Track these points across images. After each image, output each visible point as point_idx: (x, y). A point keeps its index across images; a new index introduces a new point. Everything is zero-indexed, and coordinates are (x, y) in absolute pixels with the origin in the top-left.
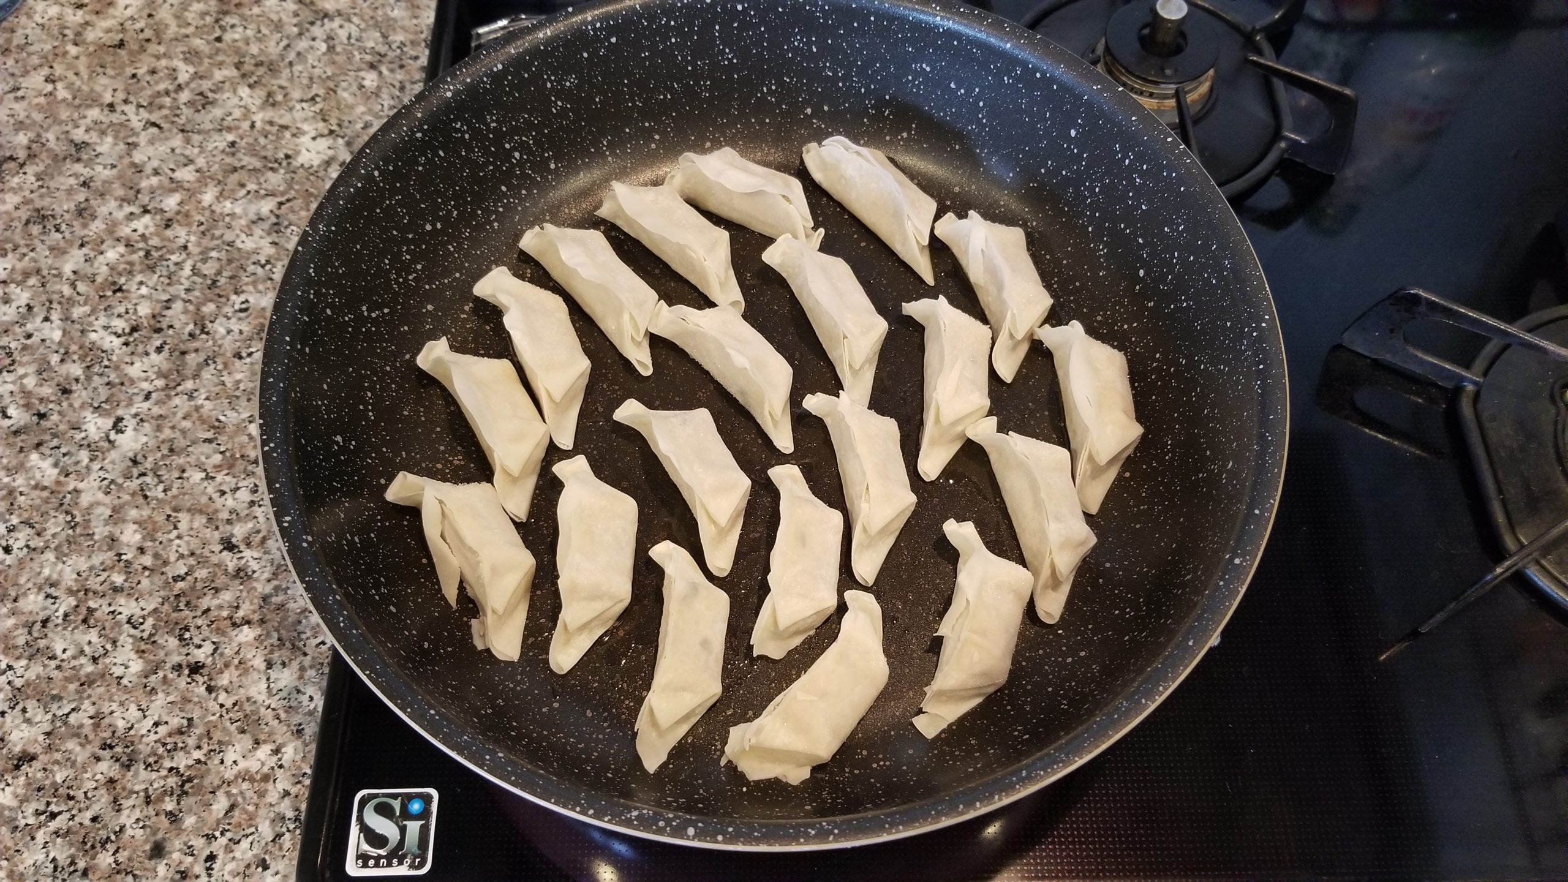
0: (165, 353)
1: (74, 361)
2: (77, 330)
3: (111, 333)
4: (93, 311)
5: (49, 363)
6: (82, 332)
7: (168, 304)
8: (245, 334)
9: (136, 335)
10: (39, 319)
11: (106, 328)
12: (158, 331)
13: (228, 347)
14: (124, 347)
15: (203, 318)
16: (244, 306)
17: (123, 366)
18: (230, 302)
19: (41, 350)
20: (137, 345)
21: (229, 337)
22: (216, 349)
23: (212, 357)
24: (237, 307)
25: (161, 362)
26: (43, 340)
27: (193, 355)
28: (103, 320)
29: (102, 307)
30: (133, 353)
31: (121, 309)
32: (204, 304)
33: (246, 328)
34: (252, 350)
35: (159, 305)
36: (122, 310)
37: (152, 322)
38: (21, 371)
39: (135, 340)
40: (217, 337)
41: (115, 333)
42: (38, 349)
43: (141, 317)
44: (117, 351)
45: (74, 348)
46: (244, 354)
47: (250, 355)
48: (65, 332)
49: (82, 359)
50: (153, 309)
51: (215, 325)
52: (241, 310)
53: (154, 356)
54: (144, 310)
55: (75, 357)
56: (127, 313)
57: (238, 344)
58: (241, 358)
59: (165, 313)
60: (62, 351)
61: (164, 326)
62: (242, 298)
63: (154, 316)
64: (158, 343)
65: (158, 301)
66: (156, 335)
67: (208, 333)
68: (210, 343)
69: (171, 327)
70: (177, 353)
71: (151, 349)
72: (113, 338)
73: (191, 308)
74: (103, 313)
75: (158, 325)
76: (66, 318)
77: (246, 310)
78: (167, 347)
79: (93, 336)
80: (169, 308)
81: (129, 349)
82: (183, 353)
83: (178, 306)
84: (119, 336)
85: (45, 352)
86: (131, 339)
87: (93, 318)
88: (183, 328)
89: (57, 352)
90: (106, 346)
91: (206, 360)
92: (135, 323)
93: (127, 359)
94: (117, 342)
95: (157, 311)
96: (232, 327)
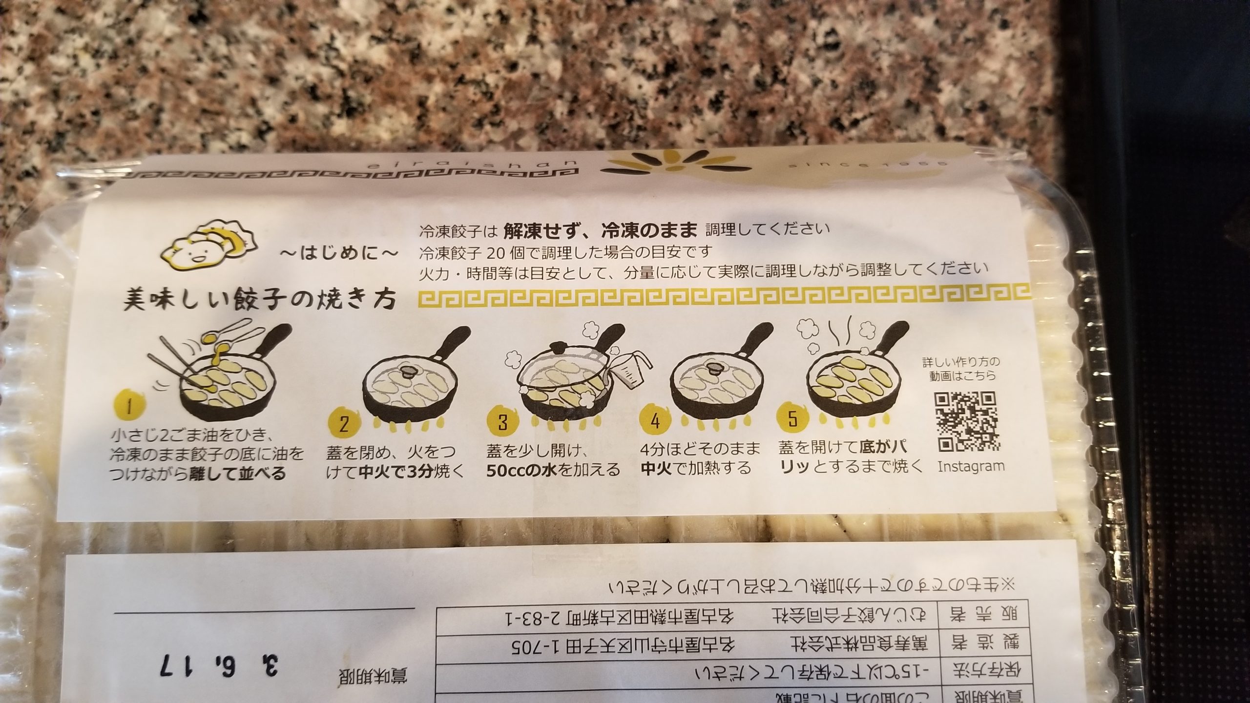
0: (725, 113)
1: (589, 115)
2: (584, 61)
3: (636, 71)
4: (603, 31)
5: (552, 114)
6: (592, 64)
7: (714, 27)
8: (841, 88)
9: (675, 77)
10: (522, 39)
11: (628, 61)
12: (708, 72)
13: (819, 110)
14: (661, 98)
15: (772, 54)
16: (831, 40)
17: (666, 129)
18: (809, 32)
19: (535, 92)
20: (679, 96)
21: (818, 92)
22: (802, 110)
23: (797, 123)
24: (820, 40)
25: (721, 126)
26: (536, 76)
27: (769, 118)
28: (619, 49)
29: (614, 25)
30: (676, 109)
31: (645, 31)
32: (771, 33)
33: (841, 79)
34: (858, 115)
35: (701, 30)
36: (647, 33)
37: (696, 57)
38: (513, 125)
39: (675, 86)
40: (800, 89)
41: (644, 72)
42: (530, 89)
43: (677, 47)
44: (651, 103)
45: (585, 92)
46: (846, 123)
47: (855, 123)
48: (567, 66)
49: (602, 110)
50: (694, 36)
51: (794, 68)
52: (828, 47)
53: (709, 115)
54: (680, 34)
55: (591, 108)
56: (654, 37)
57: (833, 104)
58: (841, 128)
59: (712, 42)
60: (568, 95)
61: (716, 66)
62: (826, 26)
63: (697, 48)
64: (711, 93)
65: (699, 22)
66: (705, 81)
67: (784, 82)
68: (791, 99)
69: (725, 67)
70: (742, 114)
71: (704, 104)
72: (642, 80)
73: (751, 37)
74: (617, 36)
75: (706, 64)
76: (563, 40)
77: (835, 46)
78: (726, 102)
79: (611, 74)
80: (717, 35)
81: (670, 100)
82: (753, 114)
83: (730, 32)
84: (650, 77)
85: (543, 95)
86: (670, 85)
87: (604, 43)
88: (746, 71)
89: (560, 97)
90: (634, 93)
91: (789, 128)
92: (670, 57)
93: (670, 118)
94: (650, 87)
95: (700, 38)
96: (820, 75)
